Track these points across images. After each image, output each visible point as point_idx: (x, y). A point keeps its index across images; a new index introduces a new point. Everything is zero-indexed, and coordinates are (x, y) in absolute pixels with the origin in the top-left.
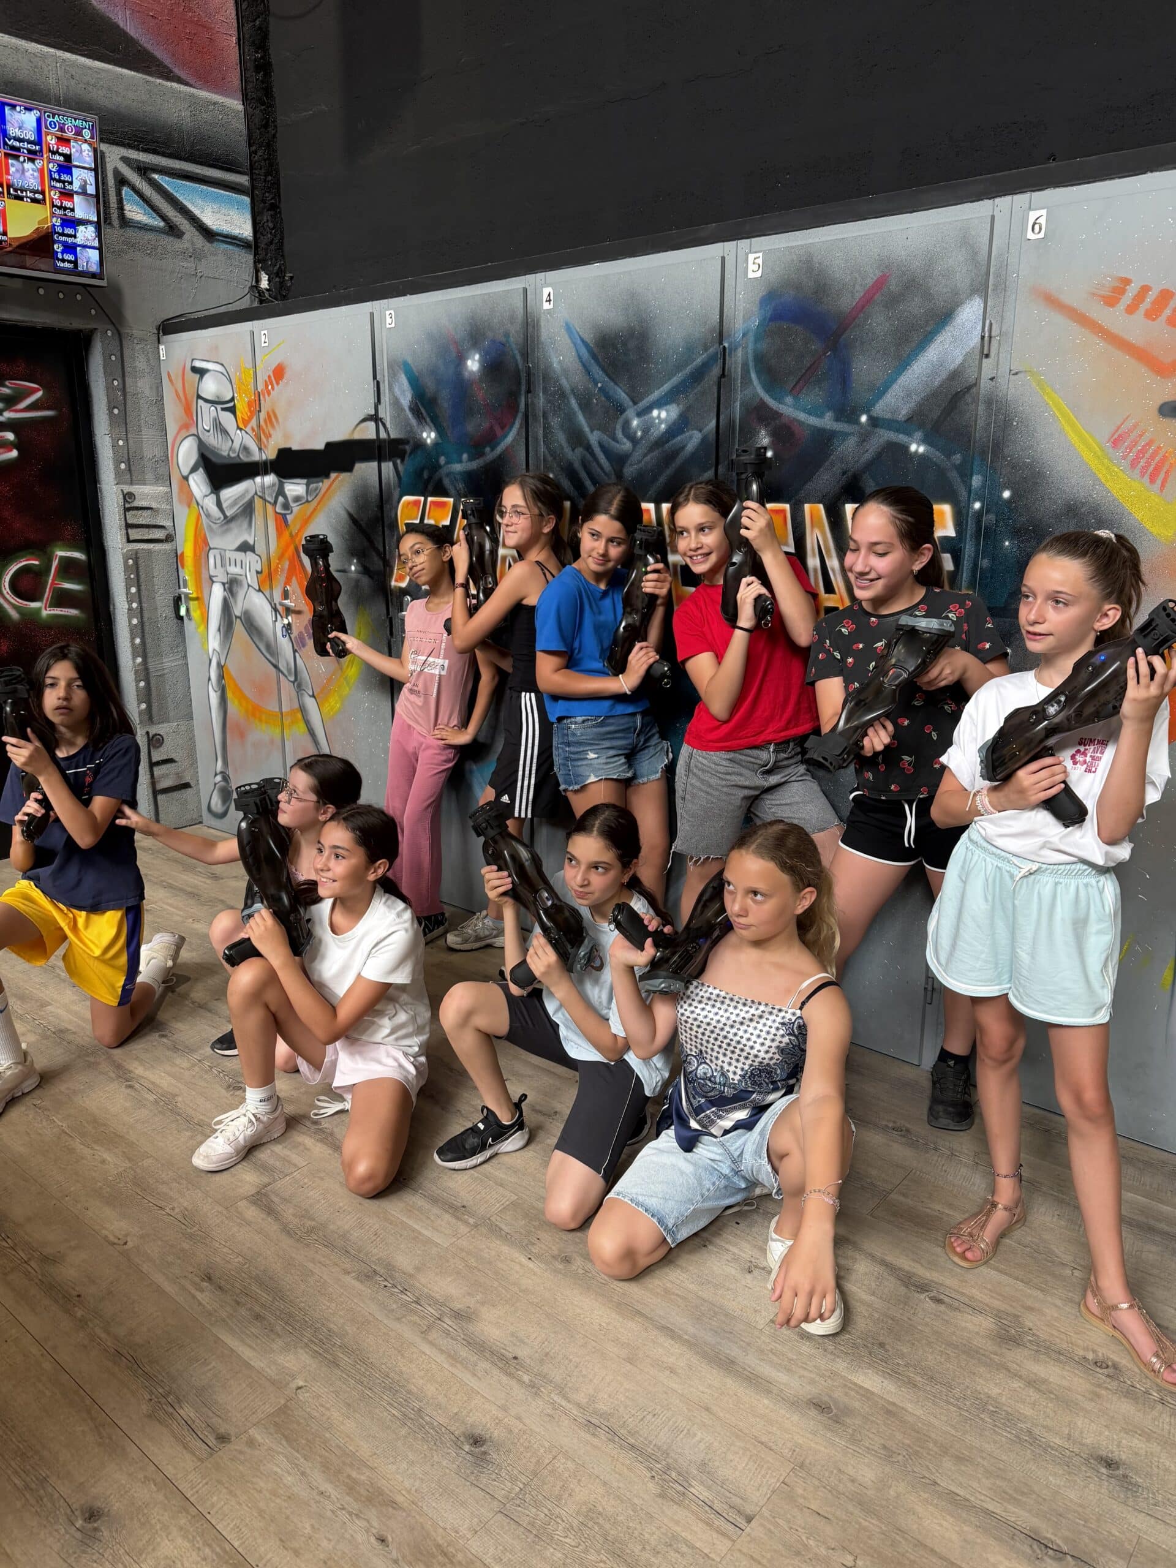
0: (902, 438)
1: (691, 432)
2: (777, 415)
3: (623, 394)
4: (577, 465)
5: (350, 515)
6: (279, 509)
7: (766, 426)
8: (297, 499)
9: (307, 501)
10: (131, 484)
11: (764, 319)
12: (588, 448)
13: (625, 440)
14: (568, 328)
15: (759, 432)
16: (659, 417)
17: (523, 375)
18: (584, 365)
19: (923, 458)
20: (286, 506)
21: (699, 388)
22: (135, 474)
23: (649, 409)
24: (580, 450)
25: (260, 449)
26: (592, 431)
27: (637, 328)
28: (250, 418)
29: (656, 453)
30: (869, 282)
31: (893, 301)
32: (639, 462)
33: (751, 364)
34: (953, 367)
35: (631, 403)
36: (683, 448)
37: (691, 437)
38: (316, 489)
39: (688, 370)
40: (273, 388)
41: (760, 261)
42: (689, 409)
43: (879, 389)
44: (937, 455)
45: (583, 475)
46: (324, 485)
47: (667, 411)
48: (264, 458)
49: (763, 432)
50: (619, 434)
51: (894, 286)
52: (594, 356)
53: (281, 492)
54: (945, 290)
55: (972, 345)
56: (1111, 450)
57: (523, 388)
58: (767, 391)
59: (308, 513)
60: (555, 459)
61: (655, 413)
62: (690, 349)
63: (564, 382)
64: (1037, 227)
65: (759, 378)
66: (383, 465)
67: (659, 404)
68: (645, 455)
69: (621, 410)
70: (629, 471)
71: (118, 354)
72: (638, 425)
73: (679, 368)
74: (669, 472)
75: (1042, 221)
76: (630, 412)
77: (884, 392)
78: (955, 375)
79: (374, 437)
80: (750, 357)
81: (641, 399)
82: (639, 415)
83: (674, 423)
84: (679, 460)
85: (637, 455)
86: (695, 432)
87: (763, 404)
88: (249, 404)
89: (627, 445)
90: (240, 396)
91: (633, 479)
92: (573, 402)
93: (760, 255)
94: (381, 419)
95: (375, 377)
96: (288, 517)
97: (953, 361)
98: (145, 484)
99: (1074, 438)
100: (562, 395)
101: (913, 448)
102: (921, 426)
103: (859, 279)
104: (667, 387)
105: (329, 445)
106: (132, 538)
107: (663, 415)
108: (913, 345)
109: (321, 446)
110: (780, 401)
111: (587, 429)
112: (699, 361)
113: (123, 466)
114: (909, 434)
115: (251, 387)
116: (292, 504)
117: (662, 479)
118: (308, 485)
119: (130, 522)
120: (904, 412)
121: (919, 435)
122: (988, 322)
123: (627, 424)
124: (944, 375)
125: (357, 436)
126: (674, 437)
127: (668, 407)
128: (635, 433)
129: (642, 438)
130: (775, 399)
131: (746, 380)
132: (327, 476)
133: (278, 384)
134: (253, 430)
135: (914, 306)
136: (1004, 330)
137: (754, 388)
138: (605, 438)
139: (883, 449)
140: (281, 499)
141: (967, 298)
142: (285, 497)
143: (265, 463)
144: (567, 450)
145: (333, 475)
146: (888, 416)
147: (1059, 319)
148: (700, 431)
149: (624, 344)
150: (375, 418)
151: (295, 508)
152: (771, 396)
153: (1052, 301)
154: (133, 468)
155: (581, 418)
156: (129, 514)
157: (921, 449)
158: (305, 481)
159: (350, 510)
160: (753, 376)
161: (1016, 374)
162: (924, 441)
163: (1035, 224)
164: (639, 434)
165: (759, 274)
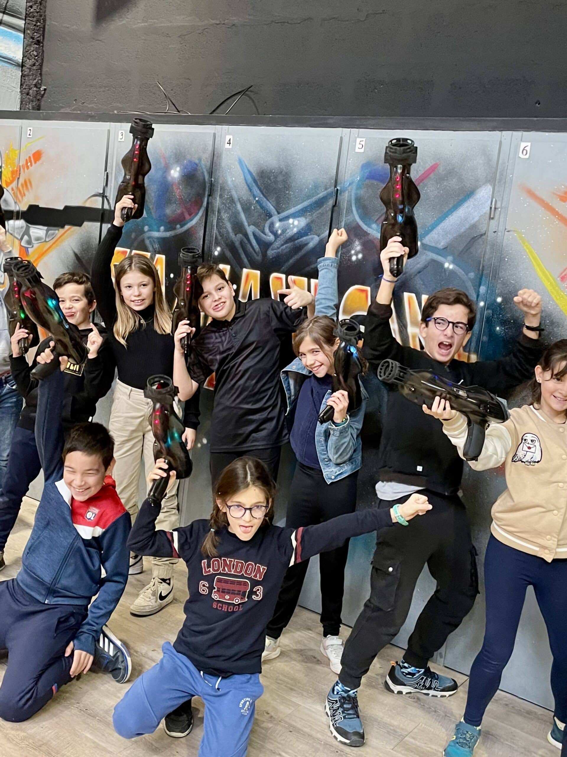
0: (440, 258)
1: (313, 236)
2: (366, 234)
3: (272, 207)
4: (237, 244)
5: (76, 255)
6: (23, 243)
7: (360, 239)
8: (38, 239)
9: (45, 241)
11: (363, 177)
12: (246, 235)
13: (270, 234)
14: (240, 162)
15: (354, 242)
16: (293, 224)
17: (208, 185)
18: (248, 186)
19: (452, 272)
20: (29, 242)
21: (320, 211)
23: (287, 218)
24: (240, 236)
25: (15, 203)
26: (249, 226)
27: (285, 169)
28: (12, 182)
29: (289, 245)
30: (428, 167)
31: (441, 179)
32: (278, 248)
33: (353, 202)
34: (473, 222)
35: (276, 213)
36: (306, 244)
37: (312, 239)
38: (53, 234)
39: (314, 199)
40: (31, 165)
41: (363, 143)
42: (312, 222)
43: (428, 228)
44: (460, 272)
45: (241, 251)
46: (59, 232)
47: (298, 221)
48: (18, 209)
49: (357, 243)
50: (267, 230)
51: (441, 170)
52: (255, 181)
53: (27, 232)
54: (471, 178)
55: (484, 211)
56: (560, 282)
57: (207, 193)
58: (362, 219)
59: (45, 249)
60: (222, 238)
61: (291, 221)
62: (316, 187)
63: (234, 193)
64: (525, 152)
65: (357, 211)
66: (103, 225)
67: (294, 216)
68: (283, 245)
69: (270, 216)
70: (271, 253)
72: (279, 227)
73: (308, 197)
74: (297, 257)
75: (528, 149)
76: (275, 218)
77: (431, 230)
78: (474, 227)
79: (100, 207)
80: (353, 198)
81: (283, 211)
82: (280, 220)
83: (302, 229)
84: (303, 252)
85: (277, 244)
86: (316, 236)
87: (358, 227)
88: (13, 172)
89: (271, 237)
90: (7, 166)
91: (273, 258)
92: (239, 207)
93: (364, 139)
94: (106, 197)
95: (106, 170)
96: (29, 249)
97: (473, 219)
99: (540, 274)
100: (232, 200)
101: (446, 265)
102: (452, 254)
103: (422, 163)
104: (299, 207)
105: (66, 208)
107: (296, 223)
108: (451, 206)
109: (61, 207)
110: (369, 226)
111: (246, 224)
112: (321, 195)
114: (445, 257)
115: (16, 161)
116: (33, 242)
117: (291, 261)
118: (47, 231)
120: (442, 244)
121: (450, 258)
122: (494, 200)
123: (272, 225)
124: (467, 226)
125: (88, 205)
126: (302, 237)
127: (299, 219)
128: (277, 231)
129: (281, 234)
130: (366, 224)
131: (349, 210)
132: (63, 227)
133: (35, 163)
134: (13, 189)
135: (453, 183)
136: (503, 205)
137: (354, 216)
138: (257, 231)
139: (428, 264)
140: (26, 237)
141: (484, 184)
142: (29, 236)
143: (18, 212)
144: (232, 235)
145: (67, 227)
146: (433, 244)
147: (535, 204)
148: (319, 236)
149: (276, 177)
150: (103, 196)
151: (36, 244)
152: (364, 222)
153: (531, 194)
155: (243, 216)
157: (451, 267)
158: (46, 228)
159: (76, 251)
160: (354, 209)
161: (508, 231)
162: (453, 262)
163: (524, 149)
164: (279, 232)
165: (362, 150)
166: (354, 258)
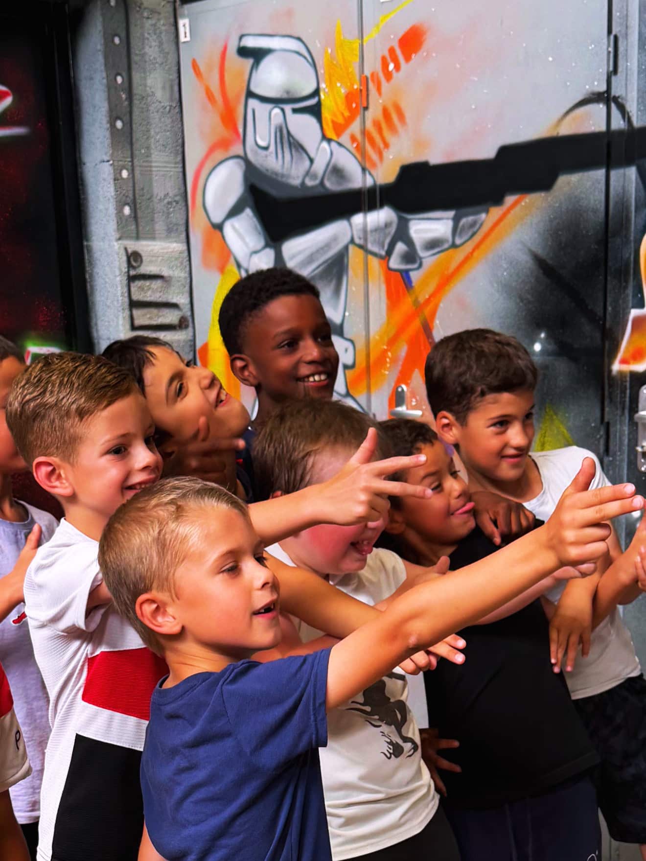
5: (539, 261)
6: (395, 262)
8: (433, 244)
9: (454, 246)
10: (138, 238)
20: (411, 257)
22: (142, 223)
25: (364, 170)
28: (349, 121)
38: (474, 224)
40: (397, 68)
46: (489, 217)
48: (369, 182)
53: (402, 234)
59: (453, 265)
66: (614, 174)
71: (123, 34)
79: (603, 128)
88: (349, 98)
90: (331, 85)
94: (616, 100)
95: (610, 31)
96: (413, 275)
98: (153, 238)
105: (505, 151)
106: (138, 322)
109: (487, 151)
113: (127, 210)
115: (355, 70)
116: (422, 253)
118: (456, 220)
119: (136, 297)
125: (566, 129)
132: (498, 200)
133: (408, 59)
134: (353, 139)
140: (400, 247)
142: (409, 242)
143: (372, 191)
145: (510, 200)
150: (606, 98)
151: (429, 259)
154: (140, 214)
156: (135, 286)
158: (451, 214)
159: (540, 252)
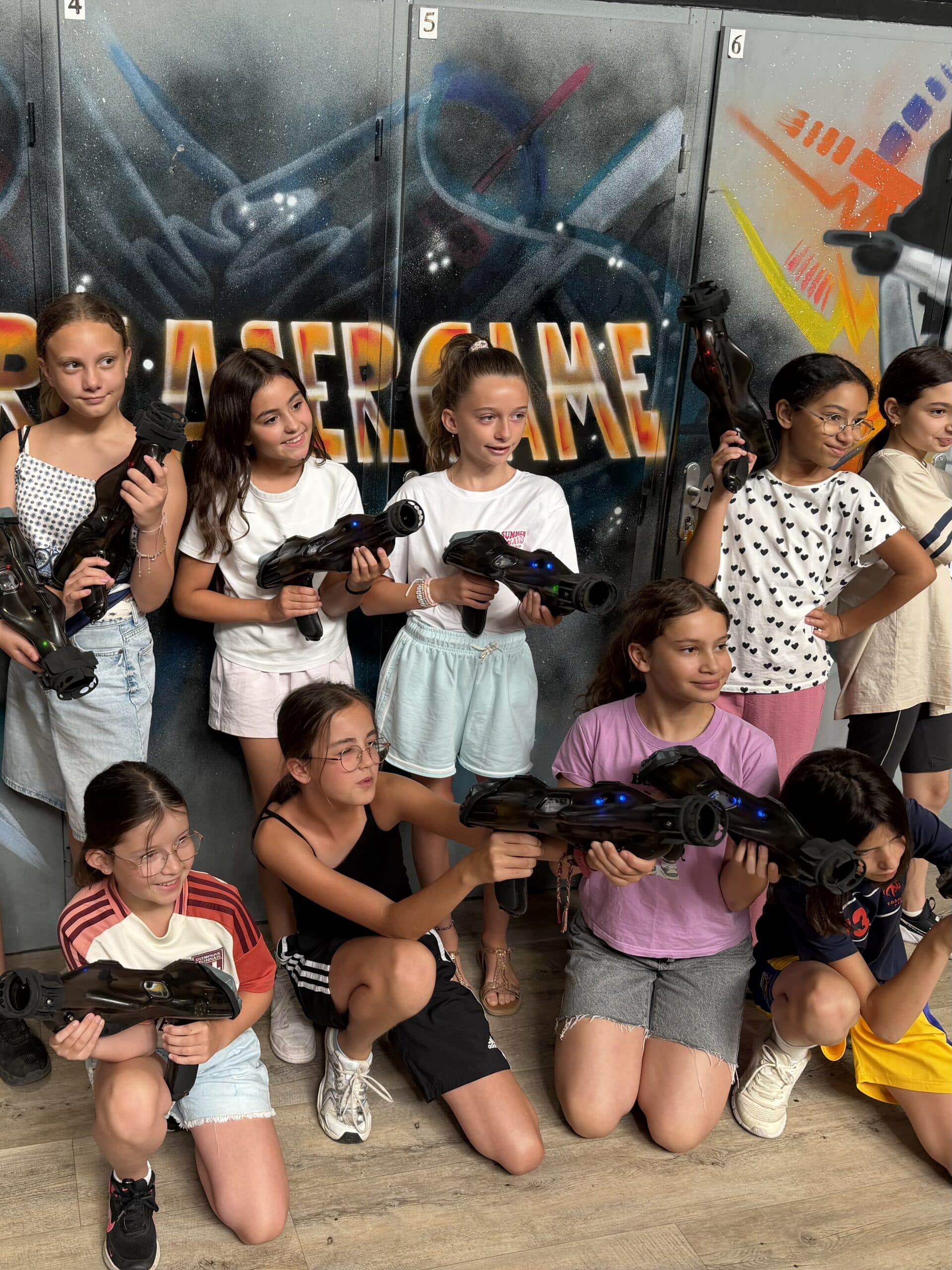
0: (600, 251)
1: (335, 228)
2: (458, 215)
3: (224, 167)
4: (139, 263)
7: (443, 227)
11: (440, 93)
12: (161, 238)
13: (227, 232)
14: (115, 55)
15: (431, 234)
16: (285, 204)
17: (24, 117)
18: (150, 118)
19: (621, 274)
21: (348, 170)
23: (269, 191)
24: (143, 243)
26: (167, 215)
27: (248, 76)
29: (279, 253)
30: (569, 71)
31: (595, 98)
32: (253, 263)
33: (422, 148)
34: (653, 178)
35: (237, 181)
36: (324, 248)
37: (336, 235)
39: (331, 145)
41: (435, 19)
42: (332, 197)
43: (577, 195)
44: (635, 271)
45: (152, 278)
47: (298, 197)
49: (437, 235)
50: (218, 223)
51: (596, 81)
52: (169, 106)
54: (647, 95)
55: (672, 158)
56: (787, 272)
57: (25, 139)
58: (443, 184)
60: (93, 252)
61: (278, 198)
62: (334, 118)
63: (110, 137)
64: (736, 45)
65: (432, 167)
67: (285, 186)
68: (263, 255)
69: (222, 189)
70: (235, 276)
72: (250, 213)
73: (317, 141)
74: (302, 279)
75: (741, 41)
76: (237, 194)
77: (583, 198)
78: (655, 187)
80: (421, 141)
81: (255, 177)
82: (251, 198)
83: (309, 214)
84: (318, 264)
85: (248, 255)
86: (343, 228)
87: (437, 199)
89: (232, 240)
91: (242, 288)
92: (130, 171)
93: (436, 11)
97: (654, 173)
99: (760, 261)
100: (107, 156)
101: (612, 262)
102: (620, 239)
103: (557, 66)
104: (297, 164)
107: (292, 201)
108: (615, 150)
110: (460, 198)
111: (157, 211)
112: (347, 135)
114: (607, 246)
117: (290, 289)
120: (603, 222)
121: (617, 248)
123: (230, 212)
124: (645, 186)
126: (309, 232)
127: (299, 192)
128: (245, 223)
129: (256, 231)
130: (454, 195)
131: (411, 167)
135: (616, 107)
136: (694, 145)
137: (426, 179)
138: (192, 227)
139: (580, 262)
141: (669, 108)
144: (123, 244)
146: (587, 225)
147: (752, 143)
148: (350, 227)
149: (225, 96)
152: (449, 191)
153: (746, 124)
155: (145, 194)
157: (620, 264)
160: (425, 163)
161: (713, 192)
162: (624, 255)
163: (735, 42)
164: (252, 225)
165: (434, 35)
166: (433, 267)
